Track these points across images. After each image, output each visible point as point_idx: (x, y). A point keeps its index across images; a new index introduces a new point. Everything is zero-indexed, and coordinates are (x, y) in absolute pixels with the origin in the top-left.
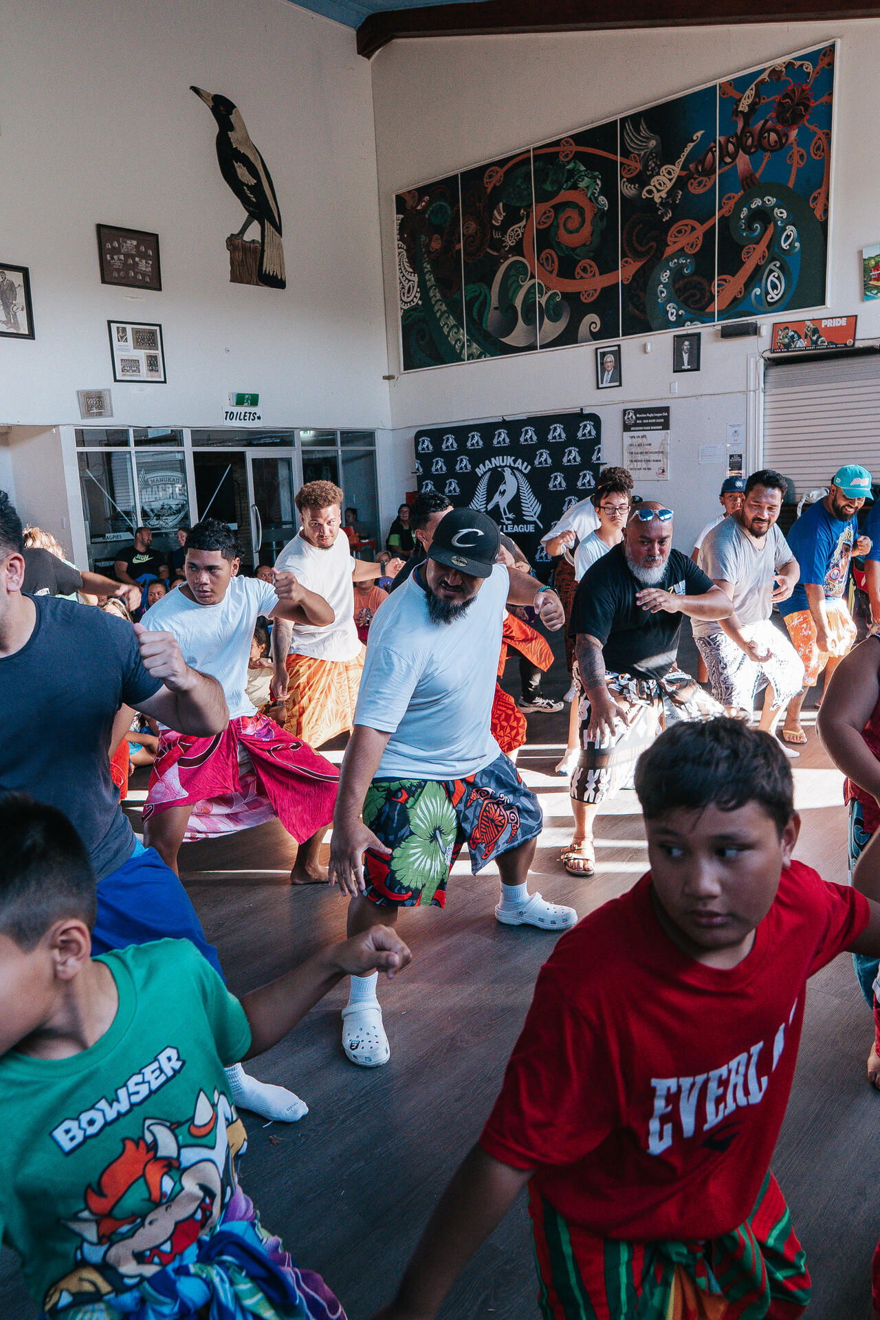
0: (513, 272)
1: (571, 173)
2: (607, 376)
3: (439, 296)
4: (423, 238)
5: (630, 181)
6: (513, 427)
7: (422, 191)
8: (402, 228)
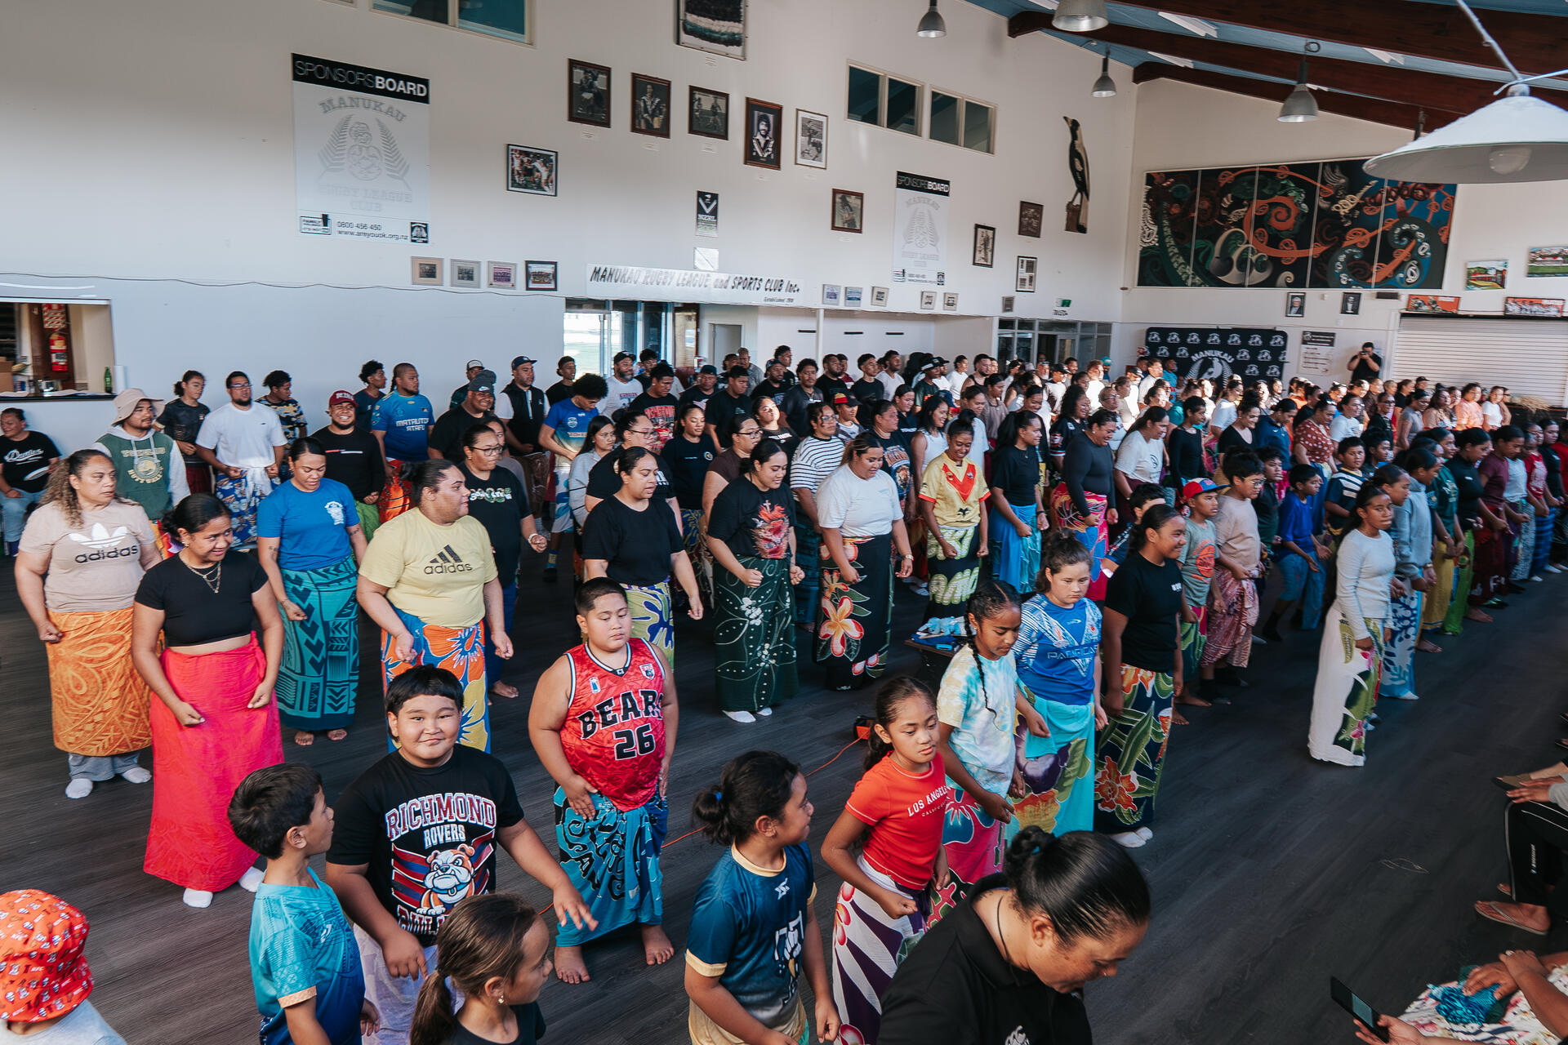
0: (1233, 238)
1: (1284, 186)
2: (1294, 310)
3: (1173, 243)
4: (1165, 204)
5: (1325, 199)
6: (1224, 333)
7: (1168, 175)
8: (1149, 195)
